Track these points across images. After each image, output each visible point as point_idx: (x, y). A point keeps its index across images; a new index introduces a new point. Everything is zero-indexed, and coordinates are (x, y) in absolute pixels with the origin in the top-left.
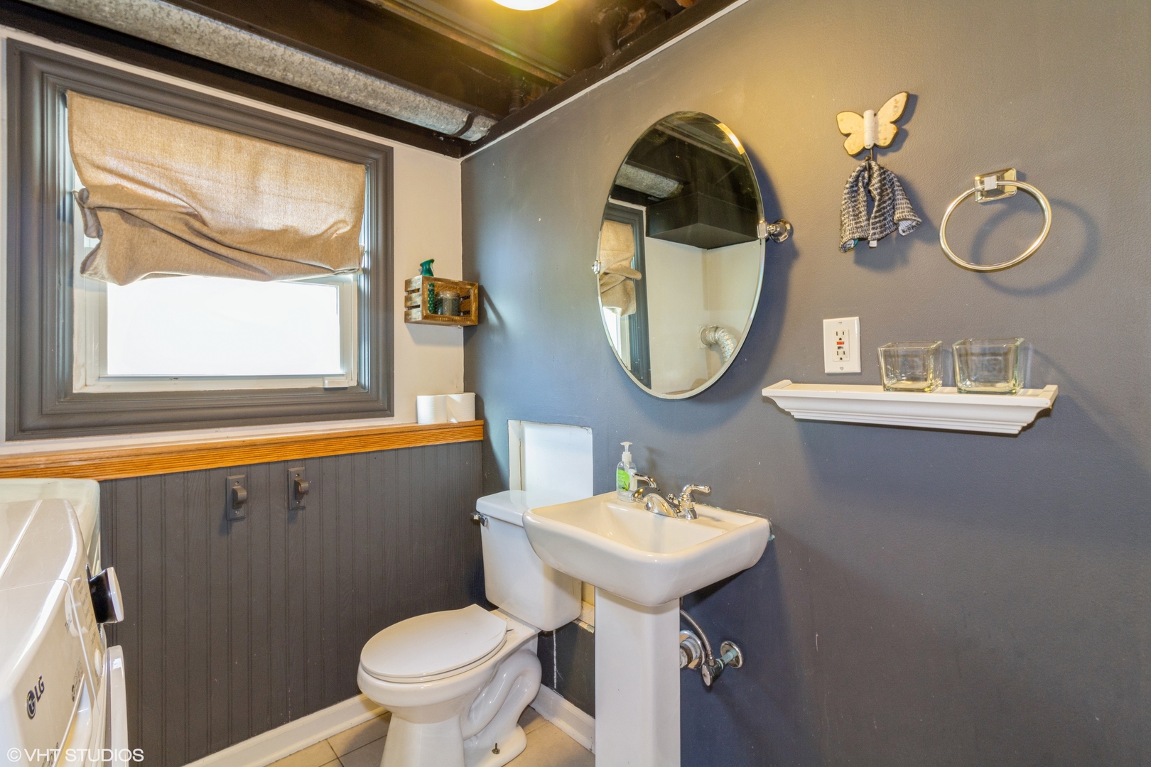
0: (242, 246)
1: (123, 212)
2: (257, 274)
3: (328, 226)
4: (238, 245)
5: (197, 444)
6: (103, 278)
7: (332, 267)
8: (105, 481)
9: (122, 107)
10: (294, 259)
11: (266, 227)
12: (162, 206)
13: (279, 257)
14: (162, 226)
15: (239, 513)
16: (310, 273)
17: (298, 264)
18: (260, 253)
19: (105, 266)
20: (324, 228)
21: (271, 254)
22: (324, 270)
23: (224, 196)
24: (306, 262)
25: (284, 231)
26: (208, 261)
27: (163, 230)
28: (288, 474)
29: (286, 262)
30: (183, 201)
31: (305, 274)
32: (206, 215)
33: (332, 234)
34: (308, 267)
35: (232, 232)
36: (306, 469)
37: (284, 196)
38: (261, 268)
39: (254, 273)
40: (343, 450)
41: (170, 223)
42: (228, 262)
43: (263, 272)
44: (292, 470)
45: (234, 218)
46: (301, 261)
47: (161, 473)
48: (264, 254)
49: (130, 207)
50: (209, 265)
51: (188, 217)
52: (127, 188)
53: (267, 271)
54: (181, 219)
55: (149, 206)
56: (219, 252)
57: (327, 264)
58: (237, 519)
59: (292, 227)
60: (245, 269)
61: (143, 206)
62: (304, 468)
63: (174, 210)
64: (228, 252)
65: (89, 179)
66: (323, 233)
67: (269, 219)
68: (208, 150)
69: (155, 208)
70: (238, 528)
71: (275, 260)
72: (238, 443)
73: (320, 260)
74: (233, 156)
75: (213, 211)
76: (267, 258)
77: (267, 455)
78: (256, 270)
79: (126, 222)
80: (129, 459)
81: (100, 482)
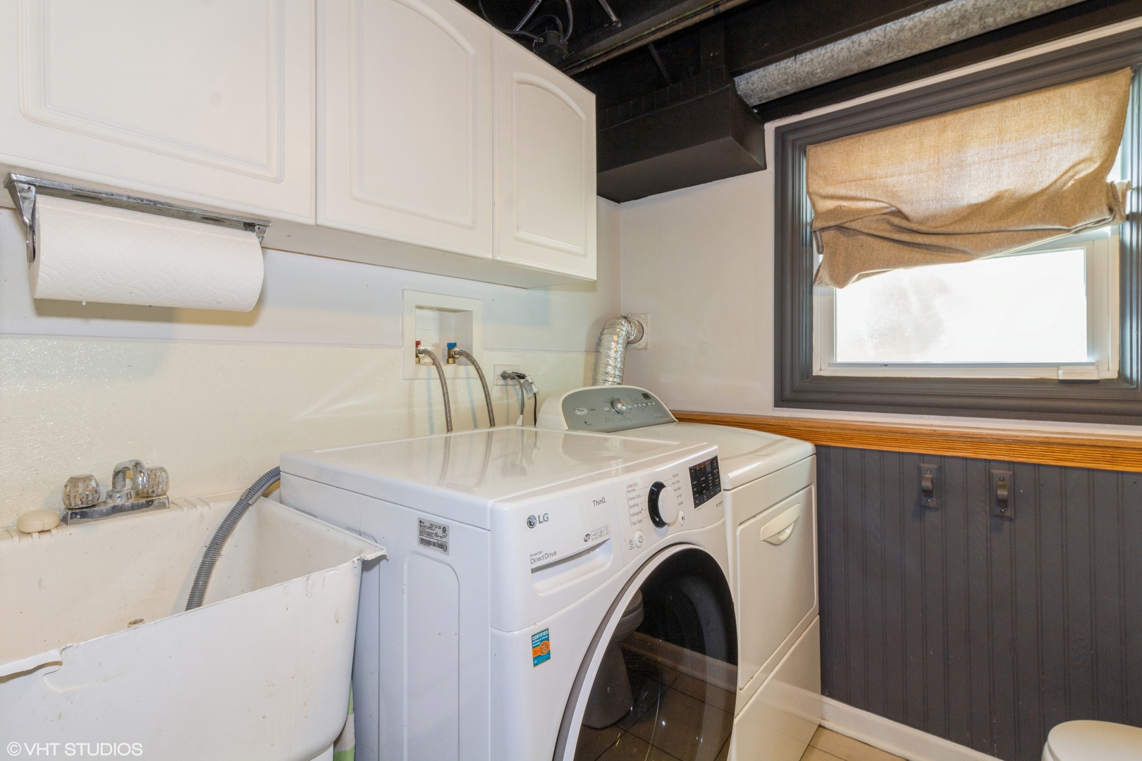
0: (939, 230)
1: (840, 228)
2: (959, 255)
3: (1059, 174)
4: (935, 230)
5: (892, 427)
6: (827, 284)
7: (1063, 225)
8: (821, 446)
9: (841, 140)
10: (1002, 229)
11: (974, 201)
12: (868, 212)
13: (983, 230)
14: (866, 231)
15: (932, 502)
16: (1029, 240)
17: (1010, 233)
18: (960, 232)
19: (827, 275)
20: (1054, 177)
21: (972, 230)
22: (1052, 232)
23: (925, 185)
24: (1021, 229)
25: (997, 198)
26: (906, 252)
27: (868, 235)
28: (990, 477)
29: (993, 234)
30: (884, 202)
31: (1021, 242)
32: (906, 209)
33: (1065, 184)
34: (1026, 233)
35: (934, 217)
36: (1014, 474)
37: (998, 159)
38: (961, 248)
39: (955, 255)
40: (1072, 460)
41: (874, 226)
42: (927, 249)
43: (964, 252)
44: (995, 472)
45: (935, 203)
46: (1013, 229)
47: (860, 447)
48: (964, 232)
49: (842, 221)
50: (907, 256)
51: (888, 216)
52: (845, 206)
53: (967, 250)
54: (883, 219)
55: (856, 217)
56: (916, 242)
57: (1054, 223)
58: (929, 508)
59: (1006, 191)
60: (946, 252)
61: (852, 218)
62: (1011, 473)
63: (878, 213)
64: (925, 239)
65: (820, 209)
66: (1051, 185)
67: (975, 191)
68: (911, 144)
69: (862, 216)
70: (931, 517)
71: (978, 236)
72: (929, 432)
73: (1043, 221)
74: (937, 139)
75: (912, 203)
76: (969, 236)
77: (963, 449)
78: (957, 251)
79: (844, 235)
80: (837, 431)
81: (816, 446)
